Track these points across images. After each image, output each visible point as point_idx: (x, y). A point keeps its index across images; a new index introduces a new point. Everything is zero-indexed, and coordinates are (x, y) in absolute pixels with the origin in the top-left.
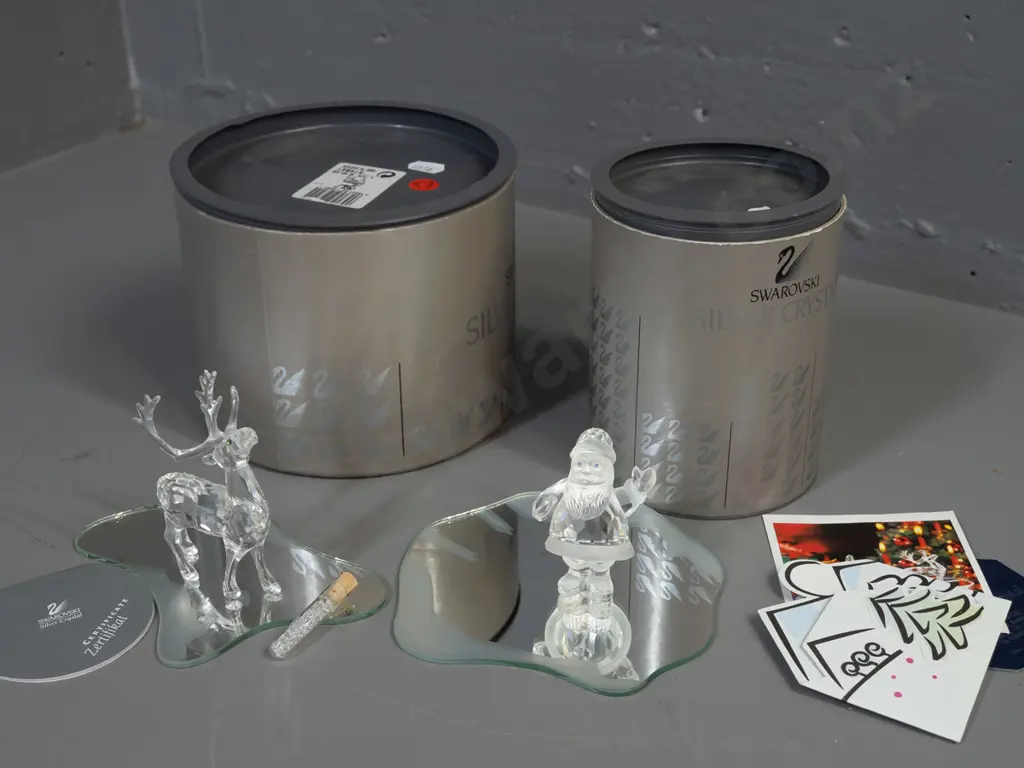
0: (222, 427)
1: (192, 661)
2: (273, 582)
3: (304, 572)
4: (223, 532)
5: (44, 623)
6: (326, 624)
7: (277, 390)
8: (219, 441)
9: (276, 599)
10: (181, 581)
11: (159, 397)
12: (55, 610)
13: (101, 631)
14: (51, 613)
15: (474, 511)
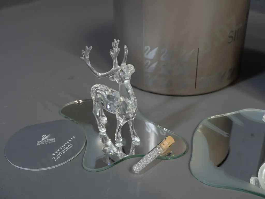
0: (120, 64)
1: (98, 169)
2: (136, 136)
3: (150, 131)
4: (117, 112)
5: (39, 143)
6: (159, 159)
7: (145, 56)
8: (117, 70)
9: (138, 144)
10: (98, 131)
11: (91, 47)
12: (45, 138)
13: (61, 150)
14: (43, 139)
15: (227, 115)
